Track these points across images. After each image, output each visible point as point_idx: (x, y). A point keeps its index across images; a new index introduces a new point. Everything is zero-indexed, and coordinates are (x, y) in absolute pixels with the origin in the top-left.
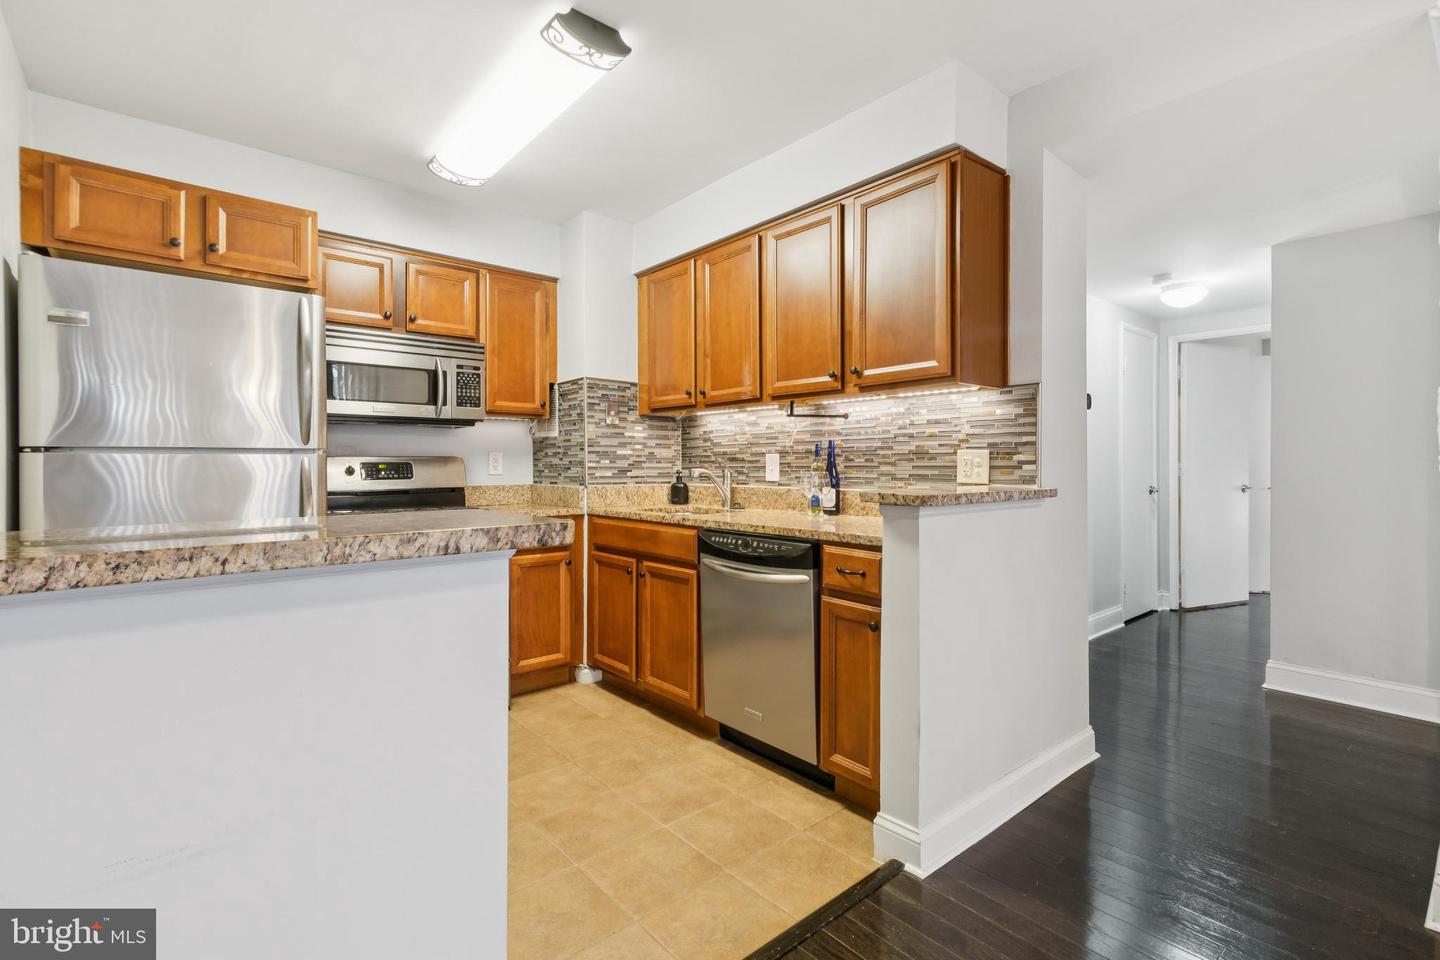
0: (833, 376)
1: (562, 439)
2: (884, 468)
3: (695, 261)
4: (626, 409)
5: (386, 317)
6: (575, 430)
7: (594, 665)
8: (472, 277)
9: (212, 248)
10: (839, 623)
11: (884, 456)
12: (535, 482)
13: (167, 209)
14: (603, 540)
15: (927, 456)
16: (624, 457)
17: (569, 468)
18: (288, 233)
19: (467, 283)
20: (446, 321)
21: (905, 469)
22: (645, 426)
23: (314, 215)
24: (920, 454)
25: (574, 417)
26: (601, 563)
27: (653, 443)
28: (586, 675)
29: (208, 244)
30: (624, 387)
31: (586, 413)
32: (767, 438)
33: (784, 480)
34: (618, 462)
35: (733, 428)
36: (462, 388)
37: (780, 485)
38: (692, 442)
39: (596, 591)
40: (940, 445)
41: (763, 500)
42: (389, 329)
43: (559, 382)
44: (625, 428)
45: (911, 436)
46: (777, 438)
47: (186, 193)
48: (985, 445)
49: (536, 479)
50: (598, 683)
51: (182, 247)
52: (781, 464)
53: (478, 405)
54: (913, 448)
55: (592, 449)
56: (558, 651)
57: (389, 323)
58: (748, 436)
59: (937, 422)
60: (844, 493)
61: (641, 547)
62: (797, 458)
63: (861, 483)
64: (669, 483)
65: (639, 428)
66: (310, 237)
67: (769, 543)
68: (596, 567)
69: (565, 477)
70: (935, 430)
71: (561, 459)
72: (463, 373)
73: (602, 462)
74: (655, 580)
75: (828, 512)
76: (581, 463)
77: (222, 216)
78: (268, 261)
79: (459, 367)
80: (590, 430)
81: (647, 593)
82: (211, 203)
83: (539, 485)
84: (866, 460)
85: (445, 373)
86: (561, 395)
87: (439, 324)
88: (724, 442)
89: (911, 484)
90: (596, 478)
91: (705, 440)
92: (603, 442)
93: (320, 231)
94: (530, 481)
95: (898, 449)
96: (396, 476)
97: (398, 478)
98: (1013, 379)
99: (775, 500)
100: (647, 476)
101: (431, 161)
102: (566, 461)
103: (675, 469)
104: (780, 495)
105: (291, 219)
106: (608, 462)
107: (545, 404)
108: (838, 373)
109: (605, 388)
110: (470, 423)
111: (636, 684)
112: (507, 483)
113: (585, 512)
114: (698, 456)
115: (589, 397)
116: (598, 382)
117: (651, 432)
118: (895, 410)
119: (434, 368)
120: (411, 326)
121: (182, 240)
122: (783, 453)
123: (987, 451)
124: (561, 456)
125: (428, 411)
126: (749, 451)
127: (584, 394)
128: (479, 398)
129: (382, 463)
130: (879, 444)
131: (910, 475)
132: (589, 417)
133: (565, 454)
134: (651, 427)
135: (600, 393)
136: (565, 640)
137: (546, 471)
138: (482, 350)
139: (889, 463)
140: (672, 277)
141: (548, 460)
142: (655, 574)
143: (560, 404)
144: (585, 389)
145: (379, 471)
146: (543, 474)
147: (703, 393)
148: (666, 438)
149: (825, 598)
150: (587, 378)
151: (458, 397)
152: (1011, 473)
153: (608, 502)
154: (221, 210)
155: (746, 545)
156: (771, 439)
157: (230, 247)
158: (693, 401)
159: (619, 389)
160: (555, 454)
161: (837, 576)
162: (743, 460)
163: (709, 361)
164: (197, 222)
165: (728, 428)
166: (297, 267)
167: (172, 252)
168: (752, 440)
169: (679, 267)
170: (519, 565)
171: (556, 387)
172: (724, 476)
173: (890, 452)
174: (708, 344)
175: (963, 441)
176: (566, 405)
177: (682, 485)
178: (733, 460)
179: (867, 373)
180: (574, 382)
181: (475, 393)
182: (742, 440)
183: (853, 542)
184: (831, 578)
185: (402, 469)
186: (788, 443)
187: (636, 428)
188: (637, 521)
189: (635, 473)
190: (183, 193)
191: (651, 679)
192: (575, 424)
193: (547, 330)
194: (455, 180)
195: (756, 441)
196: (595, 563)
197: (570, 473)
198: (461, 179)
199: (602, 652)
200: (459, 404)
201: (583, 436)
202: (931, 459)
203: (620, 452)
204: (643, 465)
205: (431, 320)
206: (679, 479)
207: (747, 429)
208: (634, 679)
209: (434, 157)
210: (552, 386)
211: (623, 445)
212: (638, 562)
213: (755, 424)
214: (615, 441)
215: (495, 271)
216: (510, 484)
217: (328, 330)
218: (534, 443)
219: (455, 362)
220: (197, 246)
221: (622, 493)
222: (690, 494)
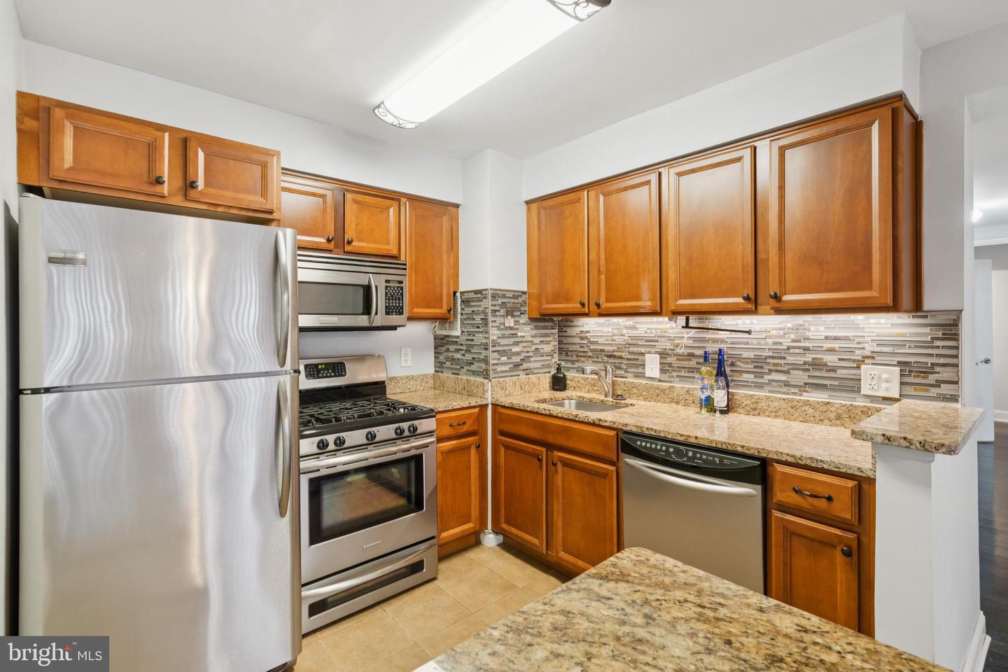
0: (747, 299)
1: (465, 338)
2: (775, 376)
3: (588, 192)
4: (519, 314)
5: (329, 241)
6: (479, 332)
7: (497, 531)
8: (395, 204)
9: (193, 185)
10: (793, 537)
11: (775, 365)
12: (436, 371)
13: (152, 150)
14: (507, 427)
15: (825, 368)
16: (518, 354)
17: (473, 364)
18: (257, 170)
19: (391, 210)
20: (375, 242)
21: (799, 377)
22: (532, 326)
23: (278, 153)
24: (817, 365)
25: (478, 319)
26: (507, 447)
27: (537, 340)
28: (490, 539)
29: (188, 182)
30: (517, 295)
31: (490, 319)
32: (646, 341)
33: (665, 377)
34: (513, 358)
35: (610, 330)
36: (389, 299)
37: (660, 381)
38: (568, 338)
39: (502, 470)
40: (840, 359)
41: (645, 393)
42: (330, 251)
43: (461, 289)
44: (517, 329)
45: (806, 349)
46: (657, 341)
47: (169, 135)
48: (896, 363)
49: (438, 369)
50: (499, 545)
51: (166, 185)
52: (661, 363)
53: (401, 313)
54: (810, 360)
55: (495, 349)
56: (469, 522)
57: (331, 246)
58: (627, 338)
59: (836, 338)
60: (733, 394)
61: (551, 439)
62: (678, 360)
63: (751, 386)
64: (549, 372)
65: (527, 328)
66: (275, 172)
67: (708, 455)
68: (502, 450)
69: (467, 370)
70: (836, 345)
71: (464, 355)
72: (390, 287)
73: (502, 358)
74: (567, 469)
75: (722, 412)
76: (486, 361)
77: (201, 155)
78: (241, 196)
79: (387, 281)
80: (494, 333)
81: (559, 479)
82: (192, 144)
83: (441, 374)
84: (755, 367)
85: (376, 287)
86: (462, 301)
87: (371, 245)
88: (601, 340)
89: (807, 392)
90: (498, 373)
91: (582, 338)
92: (503, 342)
93: (283, 169)
94: (431, 370)
95: (790, 359)
96: (333, 374)
97: (335, 376)
98: (928, 304)
99: (657, 395)
100: (534, 368)
101: (378, 107)
102: (469, 357)
103: (554, 360)
104: (663, 391)
105: (259, 158)
106: (505, 358)
107: (451, 309)
108: (752, 296)
109: (504, 296)
110: (394, 328)
111: (546, 555)
112: (415, 373)
113: (489, 401)
114: (576, 351)
115: (492, 305)
116: (499, 292)
117: (536, 332)
118: (790, 325)
119: (367, 284)
120: (348, 248)
121: (166, 178)
122: (663, 355)
123: (898, 369)
124: (463, 352)
125: (363, 320)
126: (626, 350)
127: (488, 303)
128: (402, 308)
129: (321, 364)
130: (771, 354)
131: (805, 384)
132: (492, 322)
133: (468, 351)
134: (536, 328)
135: (500, 301)
136: (475, 512)
137: (447, 363)
138: (405, 267)
139: (781, 371)
140: (562, 204)
141: (450, 354)
142: (566, 464)
143: (463, 309)
144: (490, 298)
145: (319, 371)
146: (444, 365)
147: (598, 305)
148: (546, 335)
149: (776, 514)
150: (491, 289)
151: (386, 307)
152: (928, 391)
153: (507, 392)
154: (200, 150)
155: (677, 452)
156: (651, 341)
157: (207, 184)
158: (586, 310)
159: (514, 297)
160: (457, 351)
161: (793, 494)
162: (621, 358)
163: (603, 277)
164: (178, 161)
165: (605, 330)
166: (265, 201)
167: (158, 189)
168: (630, 342)
169: (571, 196)
170: (441, 451)
171: (458, 294)
172: (606, 371)
173: (782, 362)
174: (603, 262)
175: (867, 357)
176: (468, 310)
177: (562, 375)
178: (610, 356)
179: (785, 298)
180: (476, 292)
181: (399, 303)
182: (619, 340)
183: (813, 465)
184: (782, 495)
185: (337, 368)
186: (669, 346)
187: (525, 329)
188: (546, 415)
189: (525, 365)
190: (167, 135)
191: (563, 555)
192: (478, 327)
193: (452, 248)
194: (396, 123)
195: (634, 342)
196: (501, 446)
197: (473, 367)
198: (401, 122)
199: (507, 522)
200: (387, 313)
201: (488, 338)
202: (829, 371)
203: (515, 349)
204: (531, 359)
205: (363, 241)
206: (559, 369)
207: (625, 331)
208: (544, 552)
209: (383, 103)
210: (455, 293)
211: (516, 344)
212: (547, 450)
213: (633, 328)
214: (511, 341)
215: (413, 199)
216: (417, 374)
217: (299, 255)
218: (435, 339)
219: (384, 277)
220: (179, 183)
221: (517, 384)
222: (568, 382)
